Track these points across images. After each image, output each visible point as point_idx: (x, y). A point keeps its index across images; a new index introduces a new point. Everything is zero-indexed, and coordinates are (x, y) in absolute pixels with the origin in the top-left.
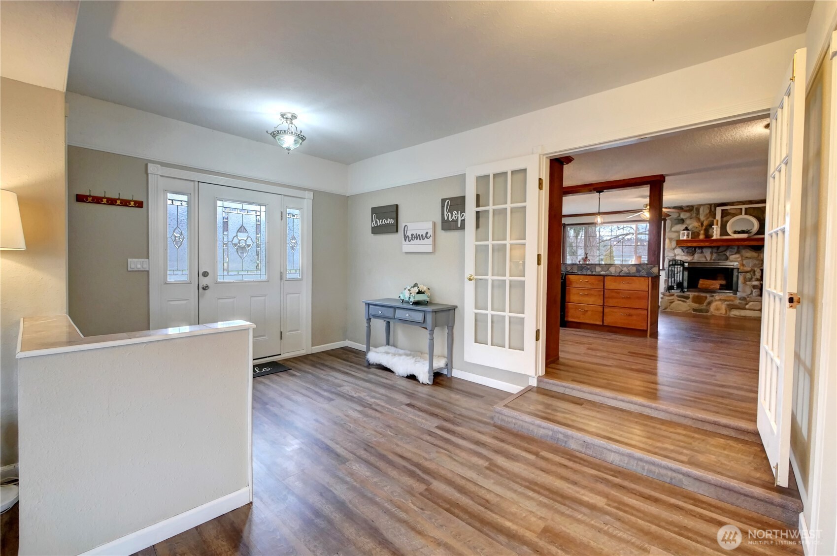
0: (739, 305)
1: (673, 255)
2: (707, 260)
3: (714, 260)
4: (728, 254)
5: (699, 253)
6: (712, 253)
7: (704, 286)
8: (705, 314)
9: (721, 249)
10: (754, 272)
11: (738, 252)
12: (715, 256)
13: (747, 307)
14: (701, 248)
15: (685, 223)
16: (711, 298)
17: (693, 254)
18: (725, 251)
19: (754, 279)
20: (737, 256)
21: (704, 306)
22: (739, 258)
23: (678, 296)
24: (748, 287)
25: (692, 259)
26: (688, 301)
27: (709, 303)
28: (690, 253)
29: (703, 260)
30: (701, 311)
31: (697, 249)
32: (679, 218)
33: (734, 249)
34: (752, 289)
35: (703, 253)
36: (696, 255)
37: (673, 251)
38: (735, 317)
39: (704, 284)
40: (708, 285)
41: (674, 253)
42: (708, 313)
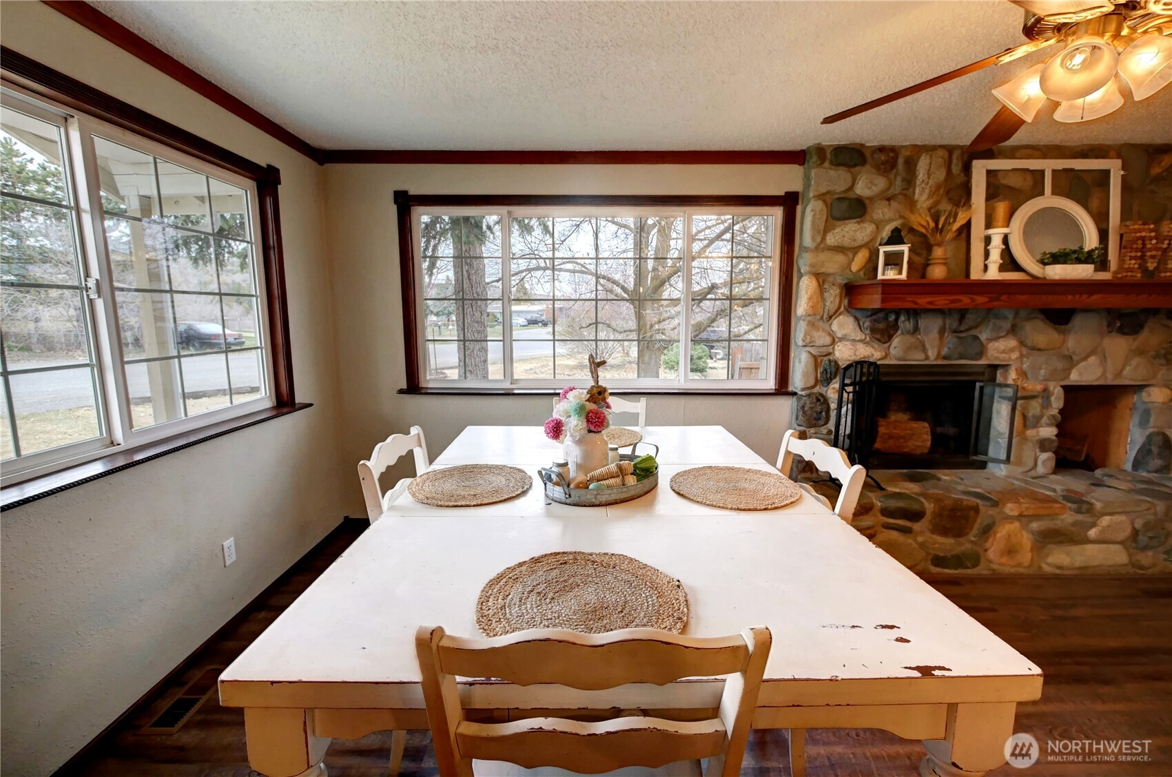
1: (828, 340)
2: (927, 358)
3: (945, 358)
4: (983, 337)
5: (908, 333)
6: (942, 332)
8: (969, 571)
9: (970, 320)
10: (1048, 398)
11: (1013, 330)
12: (950, 339)
13: (1092, 533)
14: (914, 313)
15: (867, 217)
16: (992, 512)
17: (890, 337)
18: (976, 327)
19: (1045, 420)
20: (1012, 343)
22: (1012, 350)
23: (885, 512)
24: (1030, 444)
25: (884, 354)
28: (882, 332)
29: (916, 358)
30: (958, 561)
31: (902, 318)
32: (850, 195)
33: (1006, 318)
34: (1038, 450)
35: (920, 334)
36: (896, 341)
37: (826, 326)
38: (1058, 571)
39: (891, 437)
40: (902, 440)
41: (830, 334)
42: (978, 568)
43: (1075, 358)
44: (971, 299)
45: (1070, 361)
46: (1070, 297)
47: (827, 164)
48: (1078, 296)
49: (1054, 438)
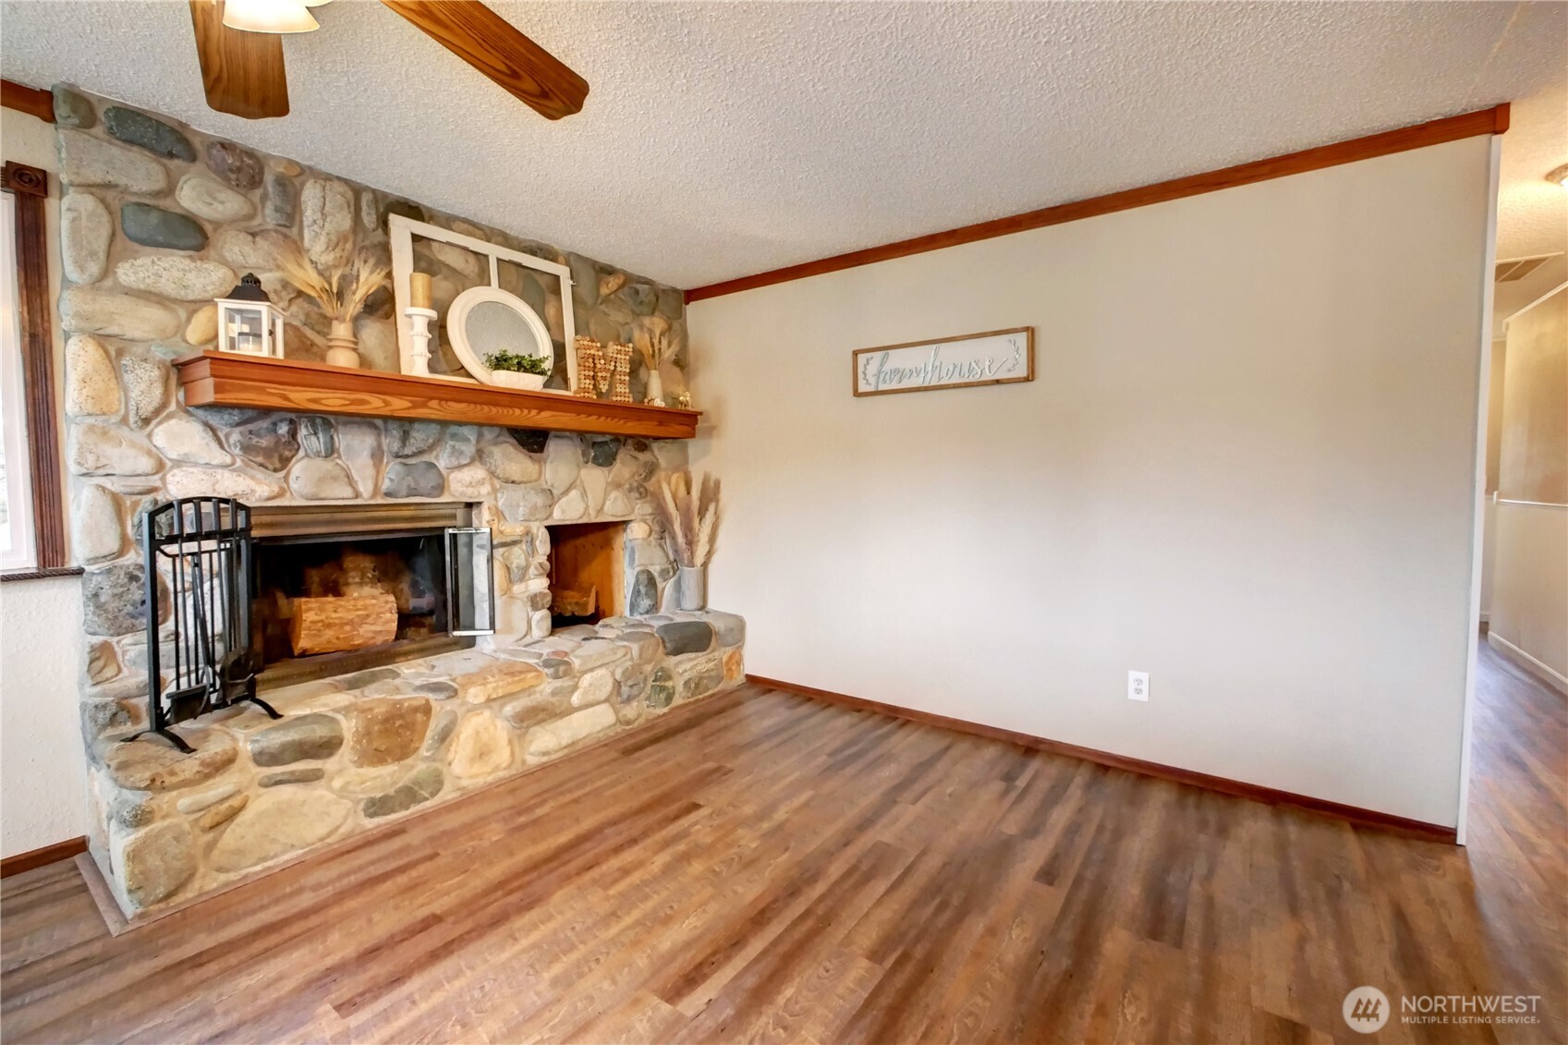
0: (554, 700)
1: (145, 464)
2: (357, 495)
3: (388, 494)
4: (442, 464)
5: (318, 454)
6: (377, 455)
7: (329, 634)
8: (427, 804)
9: (419, 437)
10: (532, 539)
11: (479, 457)
12: (392, 470)
13: (576, 699)
14: (325, 421)
15: (212, 253)
16: (450, 705)
17: (285, 462)
18: (431, 448)
19: (532, 571)
20: (478, 472)
21: (417, 767)
22: (481, 482)
23: (263, 758)
24: (519, 604)
25: (276, 489)
26: (329, 765)
27: (443, 740)
28: (268, 453)
29: (339, 494)
30: (408, 795)
31: (303, 432)
32: (165, 203)
33: (468, 440)
34: (529, 609)
35: (339, 457)
36: (298, 468)
37: (140, 437)
38: (545, 759)
39: (329, 626)
40: (347, 628)
41: (149, 453)
42: (441, 794)
43: (556, 492)
44: (384, 401)
45: (551, 497)
46: (518, 411)
47: (98, 130)
48: (526, 411)
49: (547, 591)
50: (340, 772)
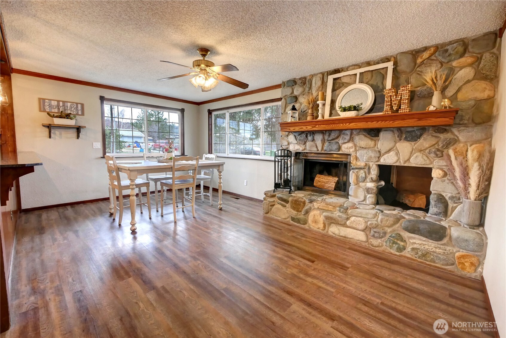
0: (339, 219)
1: (286, 143)
2: (318, 150)
3: (325, 150)
4: (340, 142)
5: (311, 140)
6: (323, 140)
8: (302, 226)
9: (333, 135)
10: (369, 168)
11: (351, 139)
12: (326, 144)
13: (348, 223)
14: (312, 133)
15: (298, 101)
16: (310, 205)
17: (305, 143)
18: (337, 138)
19: (368, 179)
20: (350, 145)
21: (301, 216)
22: (352, 147)
23: (280, 198)
24: (362, 189)
25: (303, 148)
26: (287, 205)
27: (307, 212)
28: (302, 141)
29: (315, 150)
30: (298, 221)
31: (308, 135)
32: (293, 95)
33: (347, 135)
34: (366, 192)
35: (315, 141)
36: (308, 144)
37: (287, 138)
39: (319, 182)
40: (323, 183)
41: (288, 141)
42: (305, 225)
43: (382, 152)
45: (380, 154)
47: (285, 87)
49: (374, 188)
50: (288, 208)
